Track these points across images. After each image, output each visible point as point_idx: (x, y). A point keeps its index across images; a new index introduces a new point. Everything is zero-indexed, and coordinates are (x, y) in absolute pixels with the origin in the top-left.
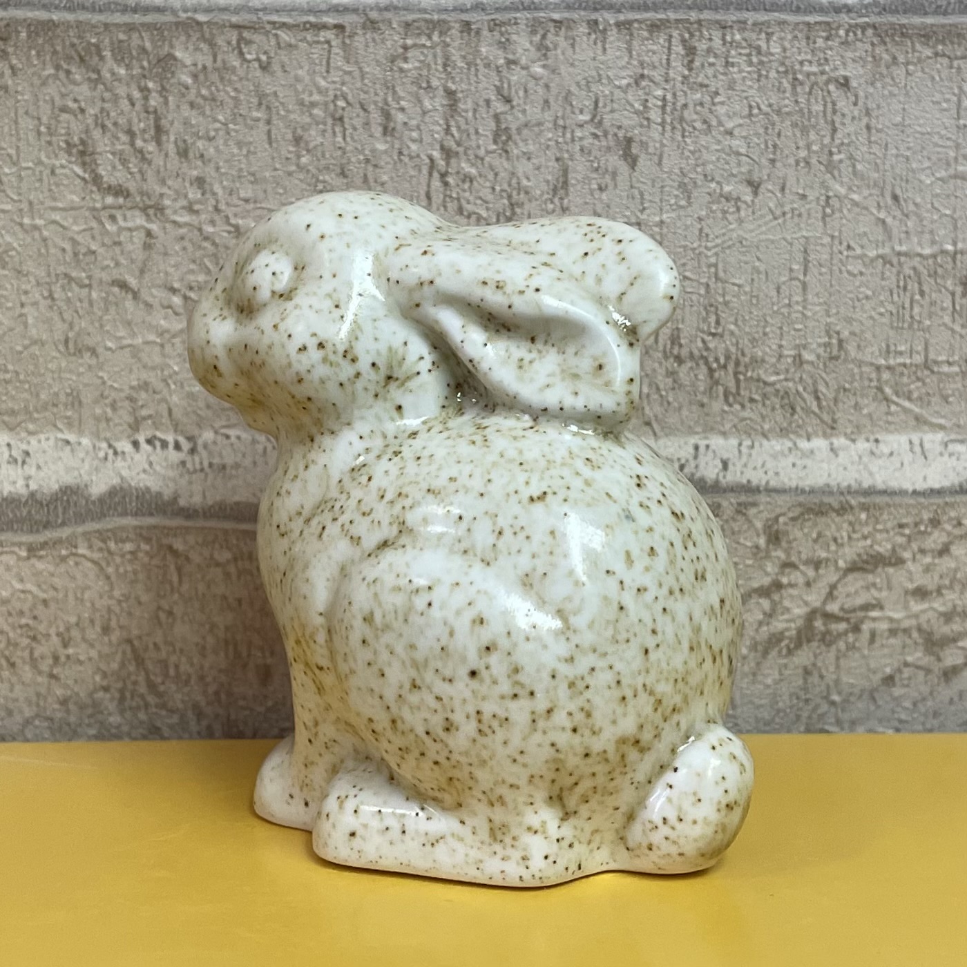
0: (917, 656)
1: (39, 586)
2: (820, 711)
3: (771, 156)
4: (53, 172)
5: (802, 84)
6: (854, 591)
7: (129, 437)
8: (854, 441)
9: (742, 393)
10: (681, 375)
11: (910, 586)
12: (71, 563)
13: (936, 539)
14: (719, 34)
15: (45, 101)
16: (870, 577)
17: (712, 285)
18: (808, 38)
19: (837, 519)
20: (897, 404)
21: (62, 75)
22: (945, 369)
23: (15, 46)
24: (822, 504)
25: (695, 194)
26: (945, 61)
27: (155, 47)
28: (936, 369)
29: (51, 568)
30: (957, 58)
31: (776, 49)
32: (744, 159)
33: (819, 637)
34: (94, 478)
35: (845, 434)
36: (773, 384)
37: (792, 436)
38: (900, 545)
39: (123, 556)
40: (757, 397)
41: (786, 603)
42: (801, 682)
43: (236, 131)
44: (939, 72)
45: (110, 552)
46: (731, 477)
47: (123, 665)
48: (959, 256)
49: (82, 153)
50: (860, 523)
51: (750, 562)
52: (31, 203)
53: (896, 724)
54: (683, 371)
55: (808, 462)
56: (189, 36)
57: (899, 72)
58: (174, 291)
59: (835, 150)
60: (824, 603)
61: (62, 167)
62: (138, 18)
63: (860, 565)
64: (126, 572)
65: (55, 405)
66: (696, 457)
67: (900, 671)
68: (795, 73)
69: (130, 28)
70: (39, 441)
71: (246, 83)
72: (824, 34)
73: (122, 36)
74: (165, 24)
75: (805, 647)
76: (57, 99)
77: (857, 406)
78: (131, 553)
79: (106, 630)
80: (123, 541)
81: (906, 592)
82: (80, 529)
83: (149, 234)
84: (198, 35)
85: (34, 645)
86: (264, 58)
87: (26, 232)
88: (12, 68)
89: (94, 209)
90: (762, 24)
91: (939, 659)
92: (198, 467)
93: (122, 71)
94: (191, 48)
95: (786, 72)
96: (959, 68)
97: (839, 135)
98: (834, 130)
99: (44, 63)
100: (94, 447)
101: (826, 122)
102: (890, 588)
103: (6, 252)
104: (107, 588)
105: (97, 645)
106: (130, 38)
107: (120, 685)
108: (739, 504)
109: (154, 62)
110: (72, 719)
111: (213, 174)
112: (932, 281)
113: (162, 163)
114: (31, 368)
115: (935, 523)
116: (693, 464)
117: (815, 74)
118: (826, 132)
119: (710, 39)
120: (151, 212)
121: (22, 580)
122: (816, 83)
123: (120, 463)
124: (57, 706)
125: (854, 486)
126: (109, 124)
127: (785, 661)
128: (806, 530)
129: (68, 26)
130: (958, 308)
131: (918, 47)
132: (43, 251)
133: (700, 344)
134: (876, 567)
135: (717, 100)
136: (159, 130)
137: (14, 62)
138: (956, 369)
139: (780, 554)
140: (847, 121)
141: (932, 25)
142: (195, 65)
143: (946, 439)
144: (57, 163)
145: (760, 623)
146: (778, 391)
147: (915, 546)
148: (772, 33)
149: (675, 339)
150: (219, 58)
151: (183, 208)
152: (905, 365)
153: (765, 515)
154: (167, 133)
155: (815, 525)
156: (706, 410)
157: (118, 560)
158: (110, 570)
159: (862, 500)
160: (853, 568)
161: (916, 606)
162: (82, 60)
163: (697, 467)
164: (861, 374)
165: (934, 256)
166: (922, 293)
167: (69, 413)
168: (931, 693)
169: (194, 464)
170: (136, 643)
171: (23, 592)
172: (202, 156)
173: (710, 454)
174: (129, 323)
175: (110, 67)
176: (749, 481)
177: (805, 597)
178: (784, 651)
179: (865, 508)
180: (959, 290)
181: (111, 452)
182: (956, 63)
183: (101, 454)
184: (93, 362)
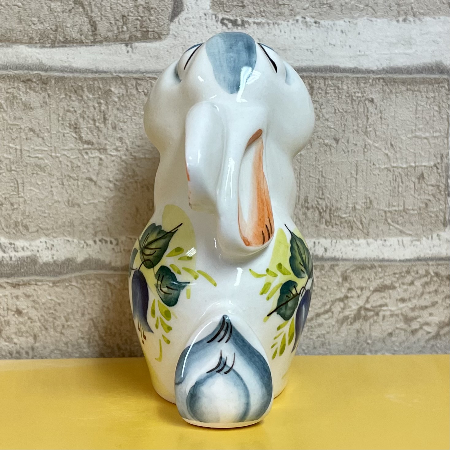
0: (401, 325)
1: (57, 298)
2: (363, 347)
3: (343, 129)
4: (64, 135)
5: (355, 101)
6: (376, 300)
7: (92, 239)
8: (376, 240)
9: (332, 221)
10: (308, 214)
11: (399, 297)
12: (70, 288)
13: (409, 279)
14: (323, 81)
15: (61, 108)
16: (383, 294)
17: (320, 179)
18: (357, 83)
19: (370, 271)
20: (393, 226)
21: (68, 98)
22: (412, 212)
23: (50, 87)
24: (364, 265)
25: (313, 143)
26: (411, 92)
27: (104, 87)
28: (408, 212)
29: (62, 290)
30: (415, 91)
31: (345, 87)
32: (333, 130)
33: (363, 317)
34: (79, 255)
35: (373, 238)
36: (344, 218)
37: (352, 238)
38: (395, 282)
39: (90, 286)
40: (338, 223)
41: (350, 304)
42: (356, 335)
43: (135, 119)
44: (408, 96)
45: (84, 284)
46: (328, 254)
47: (89, 329)
48: (416, 168)
49: (75, 128)
50: (379, 272)
51: (335, 288)
52: (55, 147)
53: (393, 352)
54: (309, 213)
55: (359, 249)
56: (117, 82)
57: (393, 96)
58: (110, 181)
59: (368, 127)
60: (365, 304)
61: (68, 133)
62: (97, 76)
63: (379, 289)
64: (91, 292)
65: (64, 226)
66: (314, 247)
67: (394, 331)
68: (352, 97)
69: (94, 79)
70: (57, 241)
71: (139, 100)
72: (364, 82)
73: (91, 83)
74: (108, 78)
75: (357, 322)
76: (66, 107)
77: (377, 227)
78: (93, 284)
79: (83, 315)
80: (89, 280)
81: (397, 300)
82: (73, 275)
83: (101, 159)
84: (120, 82)
85: (55, 321)
86: (146, 91)
87: (53, 158)
88: (49, 95)
89: (79, 150)
90: (340, 77)
91: (410, 326)
92: (119, 250)
93: (91, 96)
94: (118, 87)
95: (349, 96)
96: (416, 95)
97: (370, 121)
98: (368, 119)
99: (61, 93)
100: (79, 242)
101: (365, 115)
102: (390, 298)
103: (45, 166)
104: (83, 298)
105: (79, 321)
106: (94, 83)
107: (88, 337)
108: (332, 265)
109: (104, 92)
110: (70, 350)
111: (126, 136)
112: (406, 178)
113: (106, 132)
114: (55, 212)
115: (408, 272)
116: (313, 249)
117: (360, 97)
118: (365, 120)
119: (320, 84)
120: (102, 151)
121: (50, 295)
122: (361, 101)
123: (89, 249)
124: (63, 345)
125: (376, 258)
126: (86, 116)
127: (349, 327)
128: (357, 275)
129: (70, 79)
130: (416, 188)
131: (400, 86)
132: (60, 166)
133: (316, 203)
134: (385, 290)
135: (322, 107)
136: (105, 119)
137: (50, 93)
138: (416, 212)
139: (347, 285)
140: (373, 115)
141: (406, 78)
142: (119, 94)
143: (412, 239)
144: (65, 132)
145: (340, 312)
146: (346, 221)
147: (400, 282)
148: (344, 81)
149: (306, 200)
150: (129, 91)
151: (114, 149)
152: (396, 211)
153: (341, 269)
154: (108, 120)
155: (361, 273)
156: (318, 228)
157: (88, 287)
158: (85, 291)
159: (379, 263)
160: (376, 290)
161: (401, 305)
162: (76, 92)
163: (315, 250)
164: (379, 213)
165: (407, 168)
166: (402, 182)
167: (69, 229)
168: (407, 339)
169: (117, 249)
170: (94, 320)
171: (51, 300)
172: (122, 129)
173: (320, 245)
174: (93, 194)
175: (87, 94)
176: (335, 257)
177: (357, 302)
178: (349, 323)
179: (380, 266)
180: (417, 181)
181: (85, 245)
182: (415, 93)
183: (82, 246)
184: (79, 209)
